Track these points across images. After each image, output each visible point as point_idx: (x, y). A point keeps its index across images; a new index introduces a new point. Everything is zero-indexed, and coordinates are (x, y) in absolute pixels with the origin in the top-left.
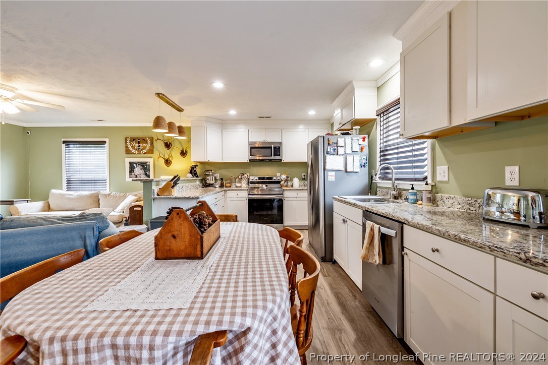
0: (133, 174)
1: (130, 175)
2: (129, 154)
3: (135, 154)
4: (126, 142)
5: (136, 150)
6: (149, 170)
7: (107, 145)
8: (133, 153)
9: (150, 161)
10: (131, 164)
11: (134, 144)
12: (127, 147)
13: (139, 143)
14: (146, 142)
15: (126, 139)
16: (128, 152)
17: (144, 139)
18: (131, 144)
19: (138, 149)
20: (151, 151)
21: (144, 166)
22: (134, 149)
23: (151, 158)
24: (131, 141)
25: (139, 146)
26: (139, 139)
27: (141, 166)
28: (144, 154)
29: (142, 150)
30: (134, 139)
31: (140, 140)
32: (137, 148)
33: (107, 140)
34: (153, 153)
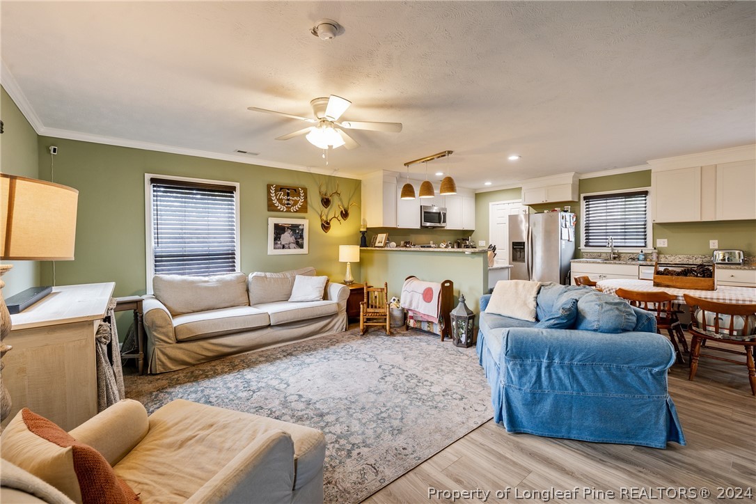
0: (279, 242)
1: (275, 244)
2: (273, 211)
3: (282, 211)
4: (269, 193)
5: (284, 205)
6: (302, 237)
7: (237, 195)
8: (279, 211)
9: (305, 223)
10: (277, 226)
11: (282, 195)
12: (270, 200)
13: (288, 195)
14: (299, 195)
15: (269, 187)
16: (271, 207)
17: (295, 190)
18: (276, 195)
19: (288, 204)
20: (304, 209)
21: (296, 230)
22: (282, 204)
23: (304, 218)
24: (276, 191)
25: (288, 200)
26: (288, 189)
27: (292, 230)
28: (294, 212)
29: (293, 206)
30: (281, 189)
31: (291, 191)
32: (286, 202)
33: (237, 185)
34: (307, 212)
